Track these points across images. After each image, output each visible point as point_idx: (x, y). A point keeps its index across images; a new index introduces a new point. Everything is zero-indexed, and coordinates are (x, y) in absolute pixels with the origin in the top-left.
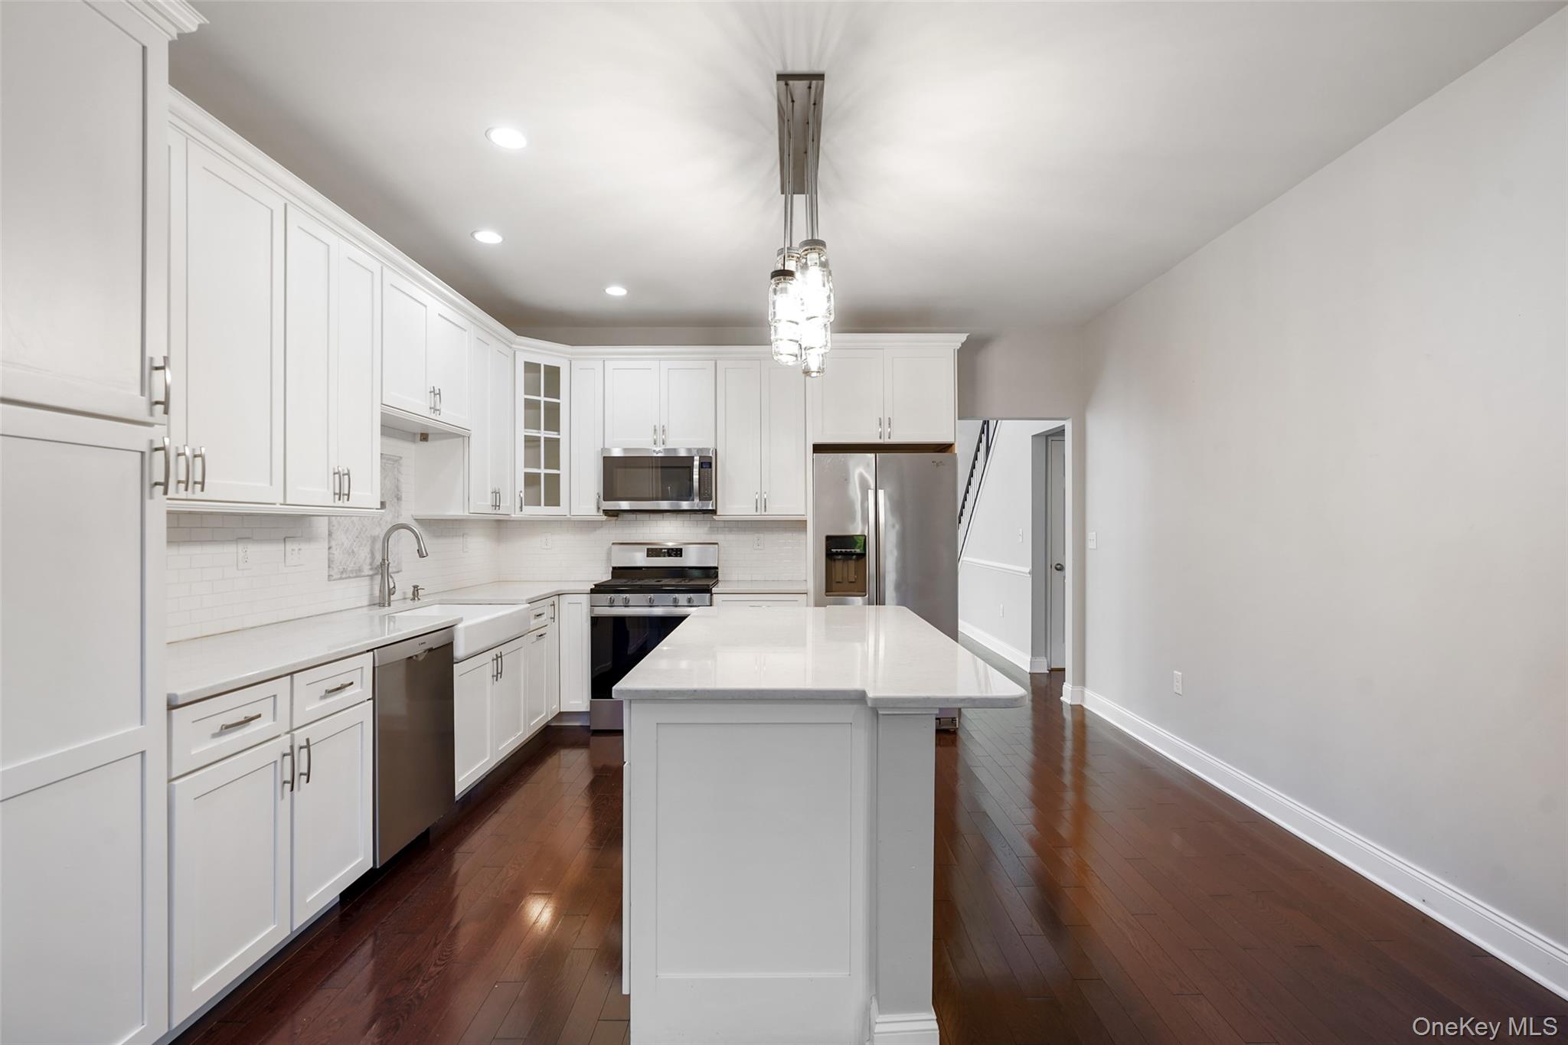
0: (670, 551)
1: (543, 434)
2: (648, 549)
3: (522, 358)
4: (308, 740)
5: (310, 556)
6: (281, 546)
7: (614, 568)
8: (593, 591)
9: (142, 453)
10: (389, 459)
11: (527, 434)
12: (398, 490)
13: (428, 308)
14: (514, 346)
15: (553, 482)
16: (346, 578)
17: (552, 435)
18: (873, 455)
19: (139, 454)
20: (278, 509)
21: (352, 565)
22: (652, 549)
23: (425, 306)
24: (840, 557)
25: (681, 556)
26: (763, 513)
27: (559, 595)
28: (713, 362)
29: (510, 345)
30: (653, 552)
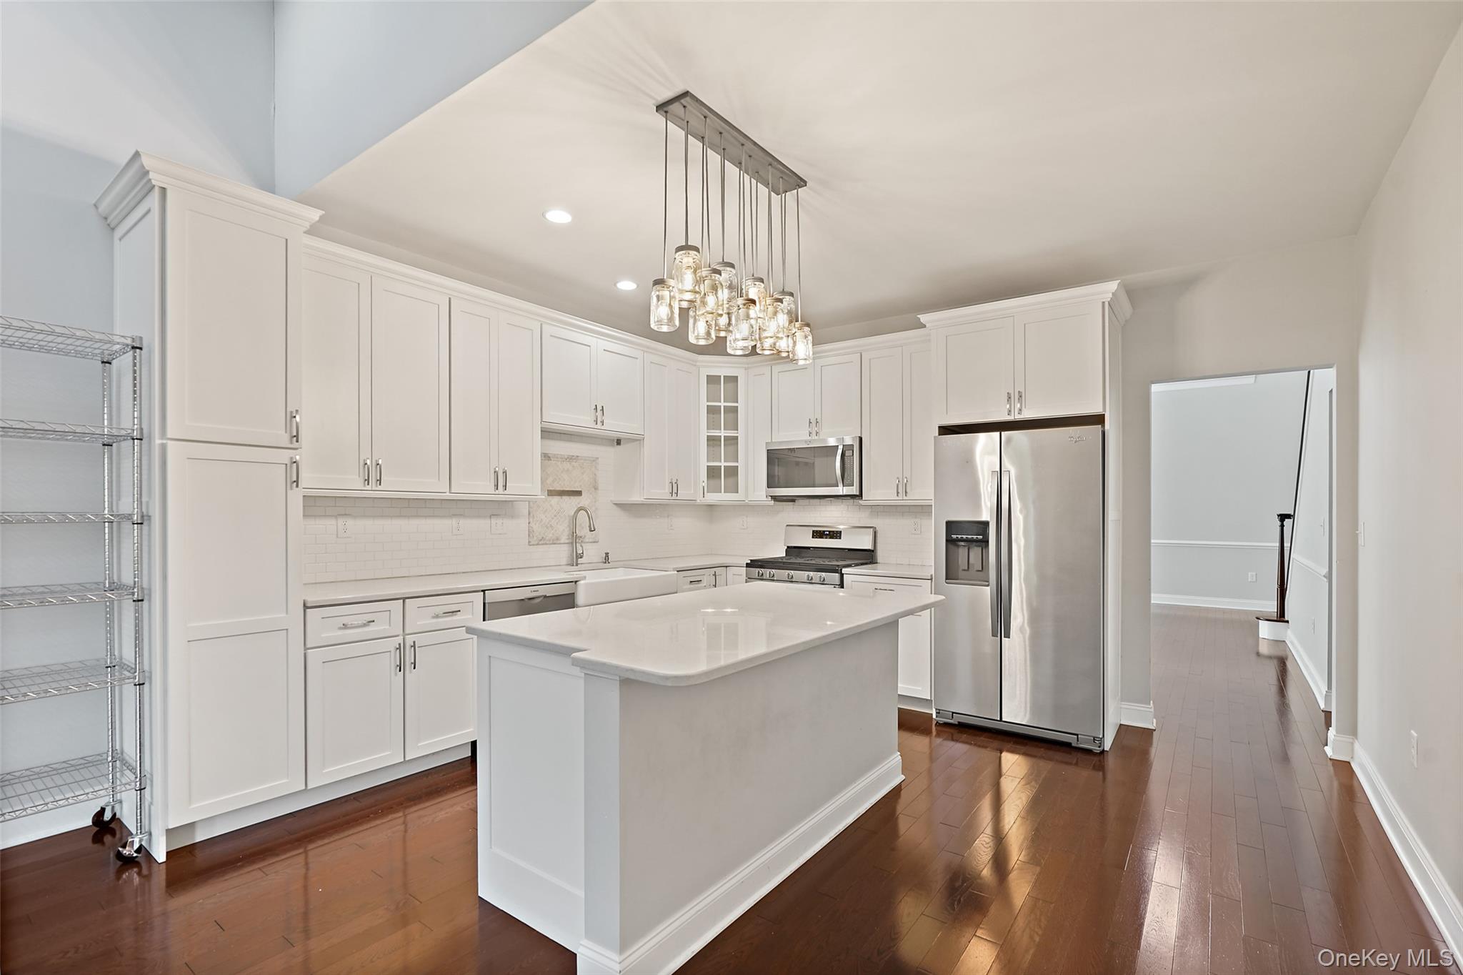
0: (831, 533)
1: (723, 433)
2: (813, 531)
3: (705, 372)
4: (414, 642)
5: (515, 527)
6: (488, 521)
7: (788, 547)
8: (748, 565)
9: (286, 465)
10: (585, 460)
11: (709, 434)
12: (596, 482)
13: (592, 347)
14: (698, 364)
15: (732, 472)
16: (543, 544)
17: (731, 433)
18: (997, 434)
19: (284, 466)
20: (448, 496)
21: (551, 535)
22: (817, 531)
23: (589, 346)
24: (963, 543)
25: (840, 538)
26: (905, 498)
27: (727, 567)
28: (859, 354)
29: (694, 363)
30: (818, 534)
